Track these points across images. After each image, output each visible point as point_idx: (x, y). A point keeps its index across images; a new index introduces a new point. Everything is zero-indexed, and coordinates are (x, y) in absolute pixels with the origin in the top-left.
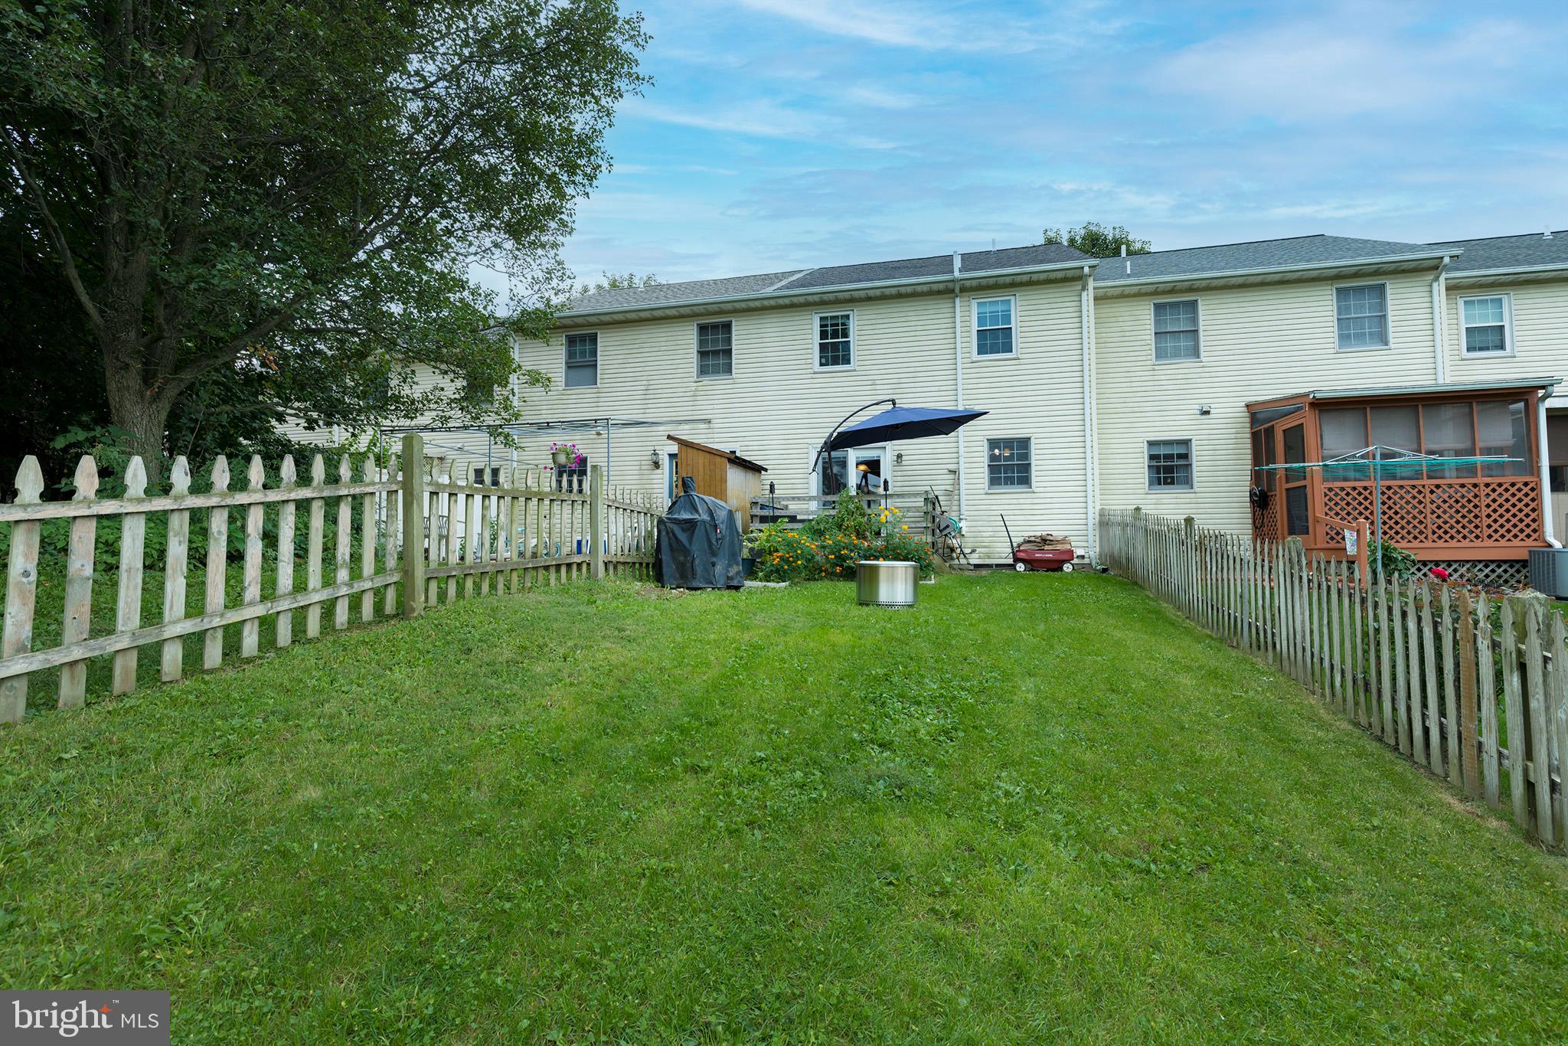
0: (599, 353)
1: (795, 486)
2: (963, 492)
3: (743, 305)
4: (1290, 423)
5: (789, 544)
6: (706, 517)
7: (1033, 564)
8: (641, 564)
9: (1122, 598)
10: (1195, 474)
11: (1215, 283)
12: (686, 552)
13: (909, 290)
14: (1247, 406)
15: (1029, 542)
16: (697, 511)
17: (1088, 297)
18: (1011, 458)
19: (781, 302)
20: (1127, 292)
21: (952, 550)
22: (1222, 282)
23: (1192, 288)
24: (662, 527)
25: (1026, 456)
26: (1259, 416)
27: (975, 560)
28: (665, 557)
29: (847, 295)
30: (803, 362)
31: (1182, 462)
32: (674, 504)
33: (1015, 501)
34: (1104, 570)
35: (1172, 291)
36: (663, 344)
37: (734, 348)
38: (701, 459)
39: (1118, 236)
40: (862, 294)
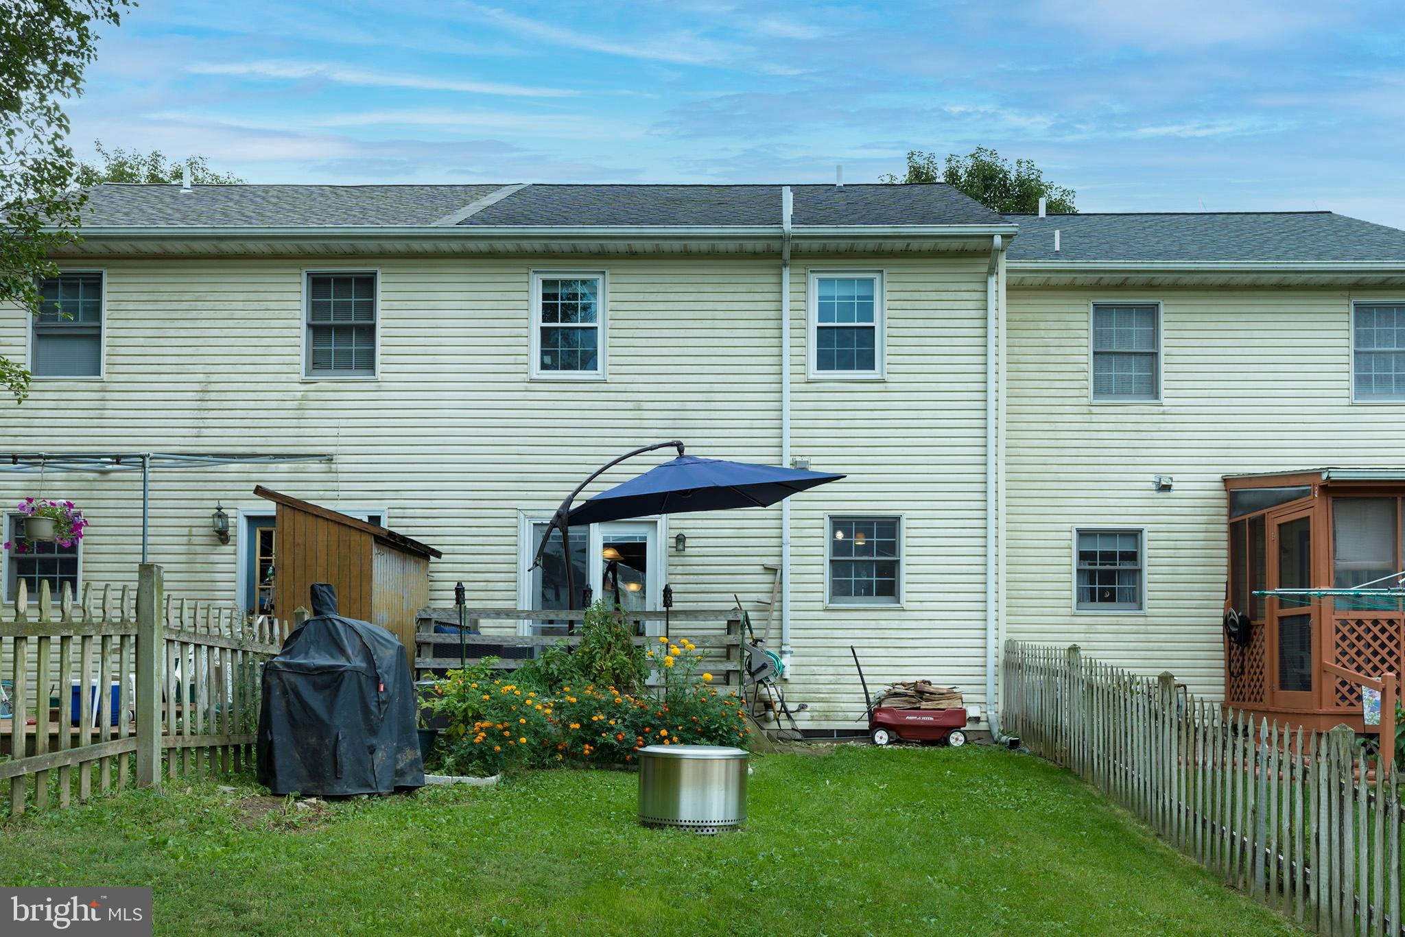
0: (105, 314)
1: (491, 586)
2: (788, 606)
3: (400, 246)
4: (1289, 514)
5: (503, 706)
6: (358, 662)
7: (900, 733)
8: (225, 748)
9: (1055, 800)
10: (1146, 586)
11: (1186, 279)
12: (321, 728)
13: (705, 246)
14: (1225, 480)
15: (896, 695)
16: (342, 651)
17: (997, 286)
18: (866, 550)
19: (471, 246)
20: (1053, 282)
21: (768, 705)
22: (1196, 279)
23: (1151, 286)
24: (274, 681)
25: (891, 548)
26: (1245, 499)
27: (804, 722)
28: (280, 737)
29: (594, 245)
30: (511, 359)
31: (1128, 566)
32: (295, 635)
33: (873, 624)
34: (1014, 744)
35: (1122, 287)
36: (240, 305)
37: (380, 323)
38: (323, 534)
39: (1024, 175)
40: (622, 246)
